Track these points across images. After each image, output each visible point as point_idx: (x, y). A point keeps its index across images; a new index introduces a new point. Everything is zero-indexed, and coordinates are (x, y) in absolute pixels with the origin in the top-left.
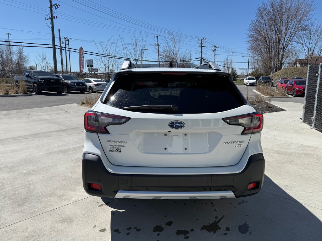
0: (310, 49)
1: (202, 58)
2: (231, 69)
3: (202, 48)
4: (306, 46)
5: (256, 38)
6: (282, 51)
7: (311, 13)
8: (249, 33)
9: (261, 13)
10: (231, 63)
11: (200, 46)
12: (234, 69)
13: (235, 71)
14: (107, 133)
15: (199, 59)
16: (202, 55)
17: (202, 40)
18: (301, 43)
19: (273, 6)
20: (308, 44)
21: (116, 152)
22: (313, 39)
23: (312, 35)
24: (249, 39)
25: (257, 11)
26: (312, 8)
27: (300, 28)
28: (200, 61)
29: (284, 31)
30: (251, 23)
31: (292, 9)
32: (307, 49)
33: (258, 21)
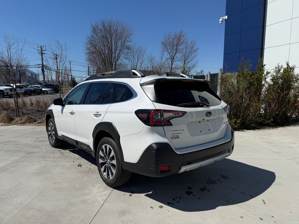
0: (134, 64)
1: (43, 65)
2: (70, 77)
3: (42, 55)
4: (131, 61)
5: (92, 51)
6: (114, 63)
7: (132, 36)
8: (86, 45)
9: (94, 30)
10: (70, 72)
11: (40, 53)
12: (73, 77)
13: (74, 78)
14: (171, 125)
15: (40, 66)
16: (43, 62)
17: (41, 47)
18: (128, 59)
19: (104, 26)
20: (132, 61)
21: (176, 138)
22: (136, 56)
23: (135, 54)
24: (87, 51)
25: (91, 28)
26: (132, 33)
27: (125, 47)
28: (41, 68)
29: (114, 48)
30: (87, 37)
31: (119, 31)
32: (132, 64)
33: (93, 36)
